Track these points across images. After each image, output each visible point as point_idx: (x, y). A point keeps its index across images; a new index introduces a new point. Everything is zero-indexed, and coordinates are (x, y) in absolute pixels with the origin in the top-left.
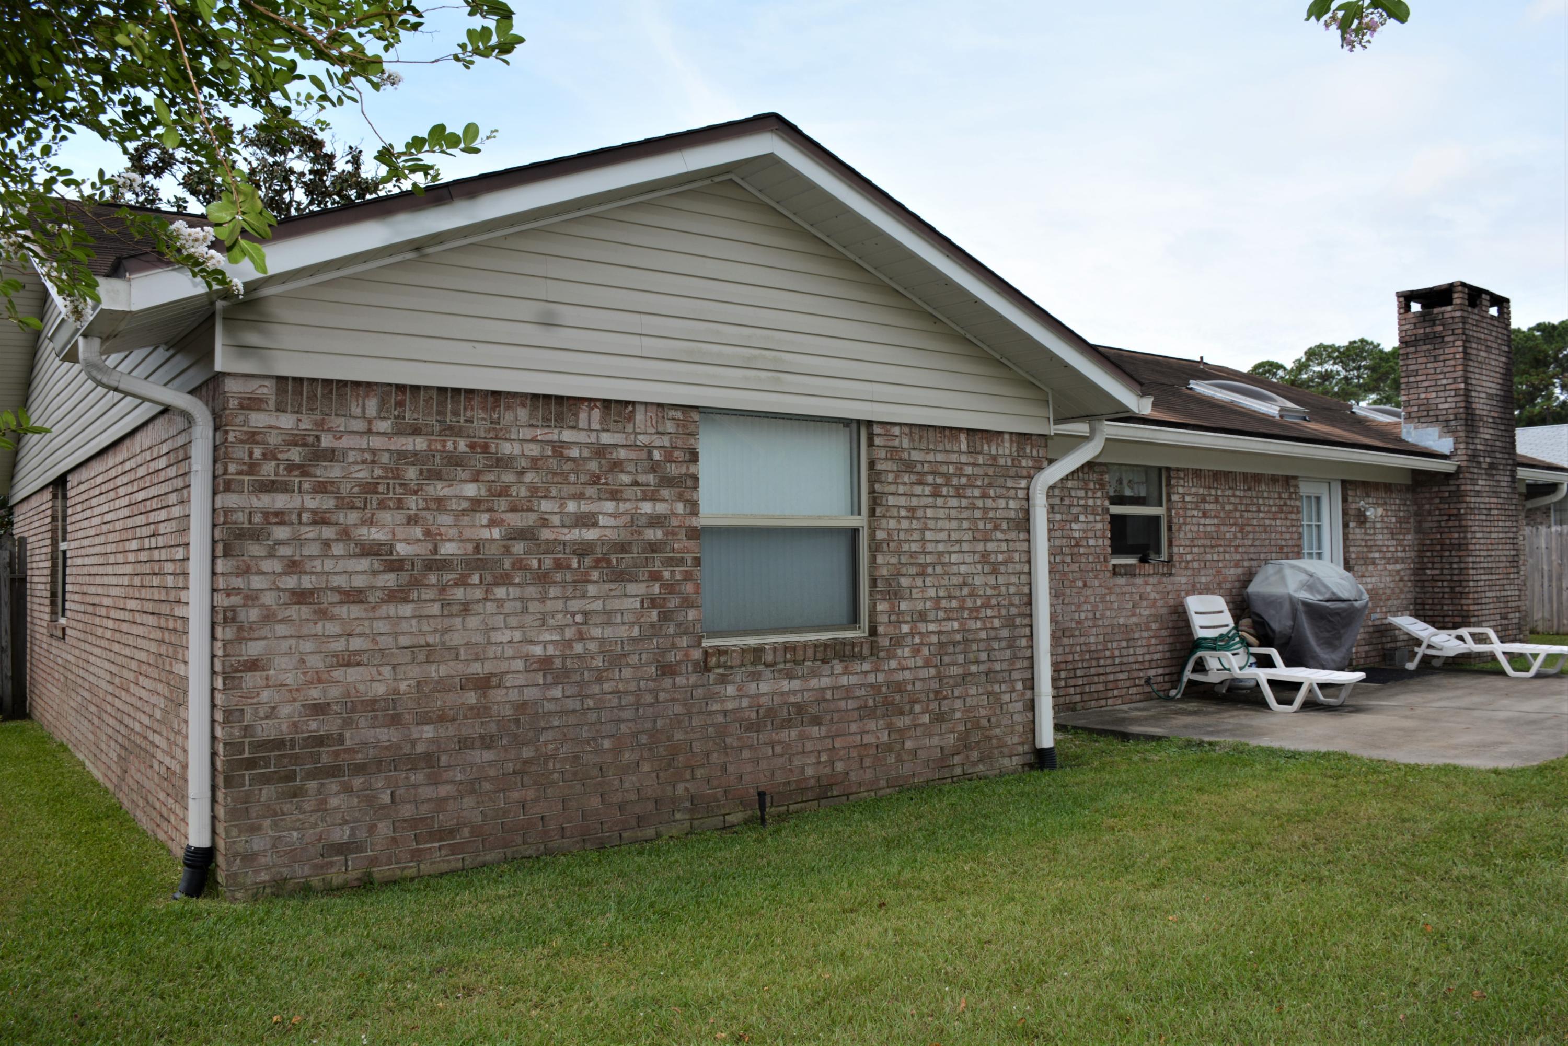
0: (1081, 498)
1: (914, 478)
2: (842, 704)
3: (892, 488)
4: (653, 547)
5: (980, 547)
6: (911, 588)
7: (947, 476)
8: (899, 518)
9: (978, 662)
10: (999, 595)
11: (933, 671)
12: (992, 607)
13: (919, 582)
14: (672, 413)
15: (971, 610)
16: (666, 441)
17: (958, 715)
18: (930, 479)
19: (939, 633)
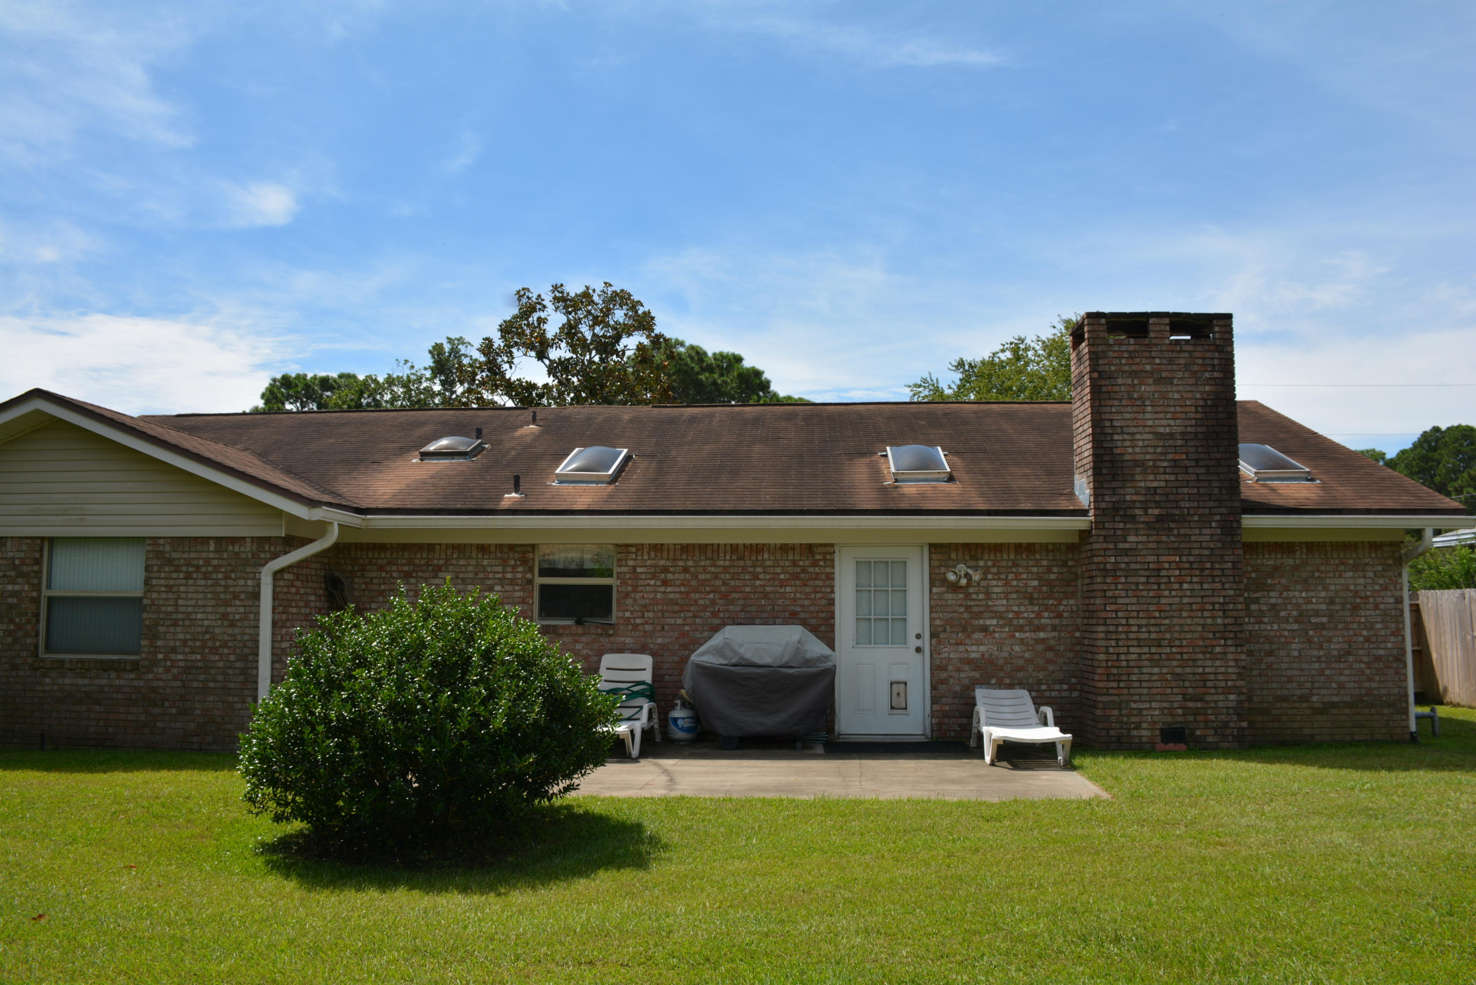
0: (499, 573)
1: (172, 568)
2: (115, 696)
3: (157, 575)
4: (11, 606)
5: (222, 610)
6: (166, 633)
7: (197, 567)
8: (159, 592)
9: (215, 681)
10: (235, 640)
11: (179, 683)
12: (229, 648)
13: (172, 630)
14: (26, 541)
15: (211, 648)
16: (22, 555)
17: (197, 712)
18: (184, 569)
19: (186, 660)
